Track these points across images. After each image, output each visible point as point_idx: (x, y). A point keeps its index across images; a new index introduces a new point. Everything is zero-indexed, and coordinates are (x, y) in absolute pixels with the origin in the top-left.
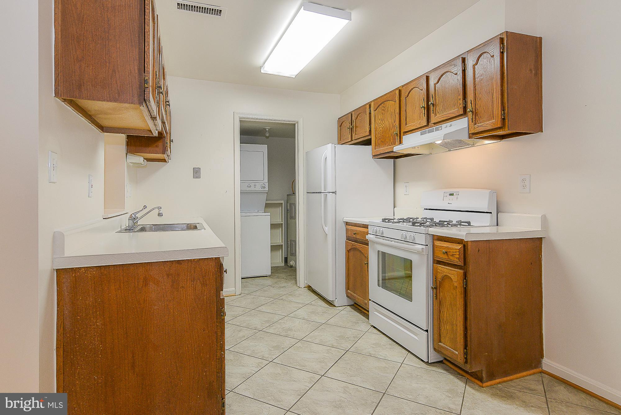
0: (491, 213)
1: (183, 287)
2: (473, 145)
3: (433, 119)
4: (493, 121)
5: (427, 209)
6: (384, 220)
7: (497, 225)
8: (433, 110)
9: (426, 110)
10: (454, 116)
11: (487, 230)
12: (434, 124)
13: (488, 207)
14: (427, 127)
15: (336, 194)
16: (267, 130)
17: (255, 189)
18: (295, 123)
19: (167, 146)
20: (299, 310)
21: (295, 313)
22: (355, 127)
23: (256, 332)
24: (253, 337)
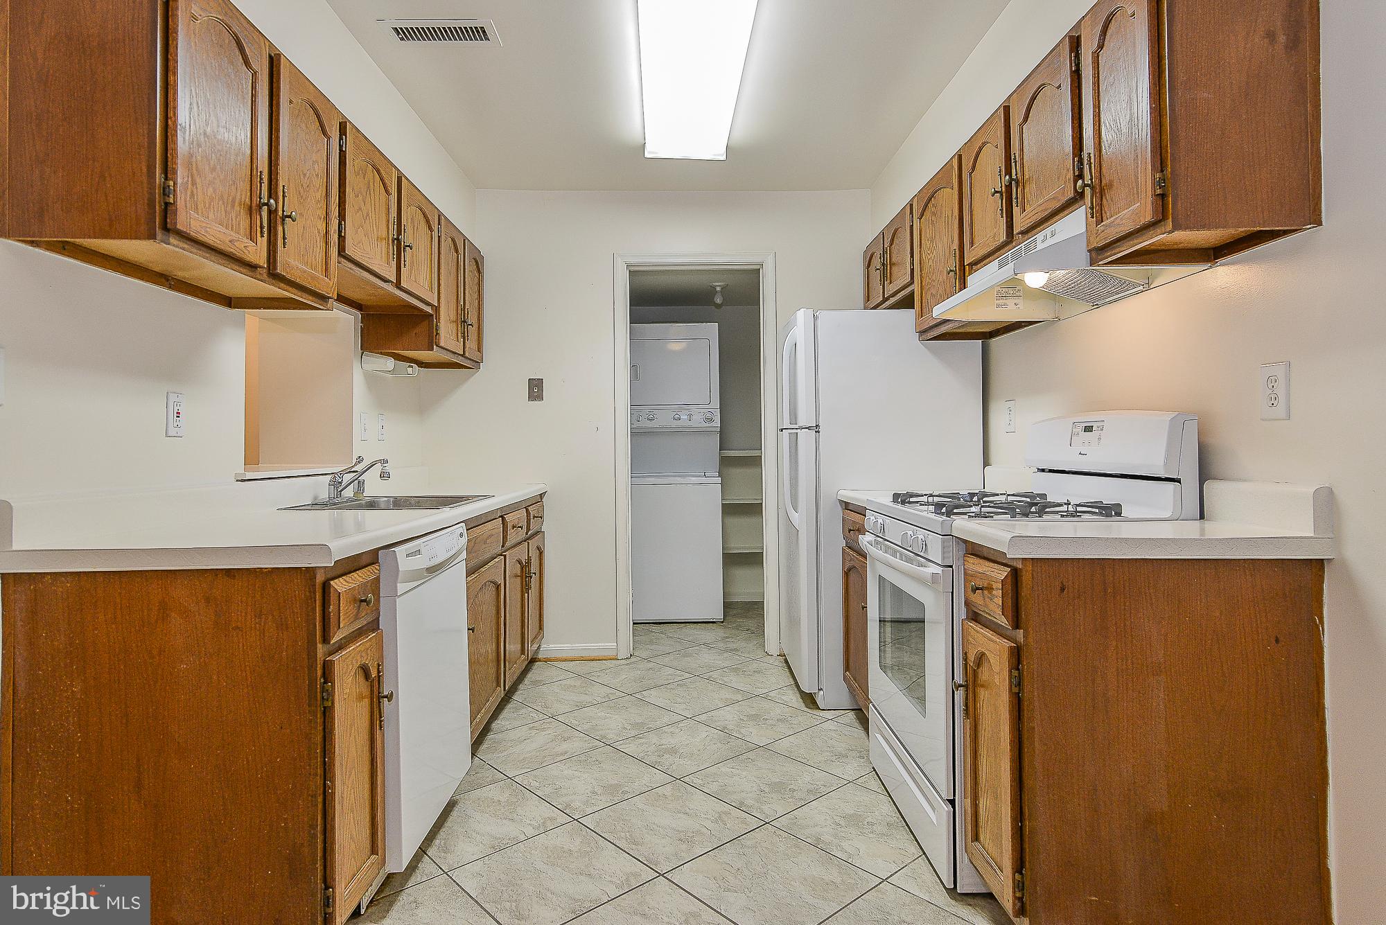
0: (1179, 481)
1: (237, 628)
2: (1148, 286)
3: (1020, 224)
4: (1139, 204)
5: (1043, 470)
6: (896, 497)
7: (1202, 517)
8: (1017, 198)
9: (1004, 200)
10: (1058, 205)
11: (1166, 531)
12: (1023, 233)
13: (1166, 464)
14: (1010, 246)
15: (819, 432)
16: (718, 289)
17: (690, 423)
18: (758, 267)
19: (437, 334)
20: (728, 708)
21: (712, 713)
22: (889, 266)
23: (597, 748)
24: (583, 757)
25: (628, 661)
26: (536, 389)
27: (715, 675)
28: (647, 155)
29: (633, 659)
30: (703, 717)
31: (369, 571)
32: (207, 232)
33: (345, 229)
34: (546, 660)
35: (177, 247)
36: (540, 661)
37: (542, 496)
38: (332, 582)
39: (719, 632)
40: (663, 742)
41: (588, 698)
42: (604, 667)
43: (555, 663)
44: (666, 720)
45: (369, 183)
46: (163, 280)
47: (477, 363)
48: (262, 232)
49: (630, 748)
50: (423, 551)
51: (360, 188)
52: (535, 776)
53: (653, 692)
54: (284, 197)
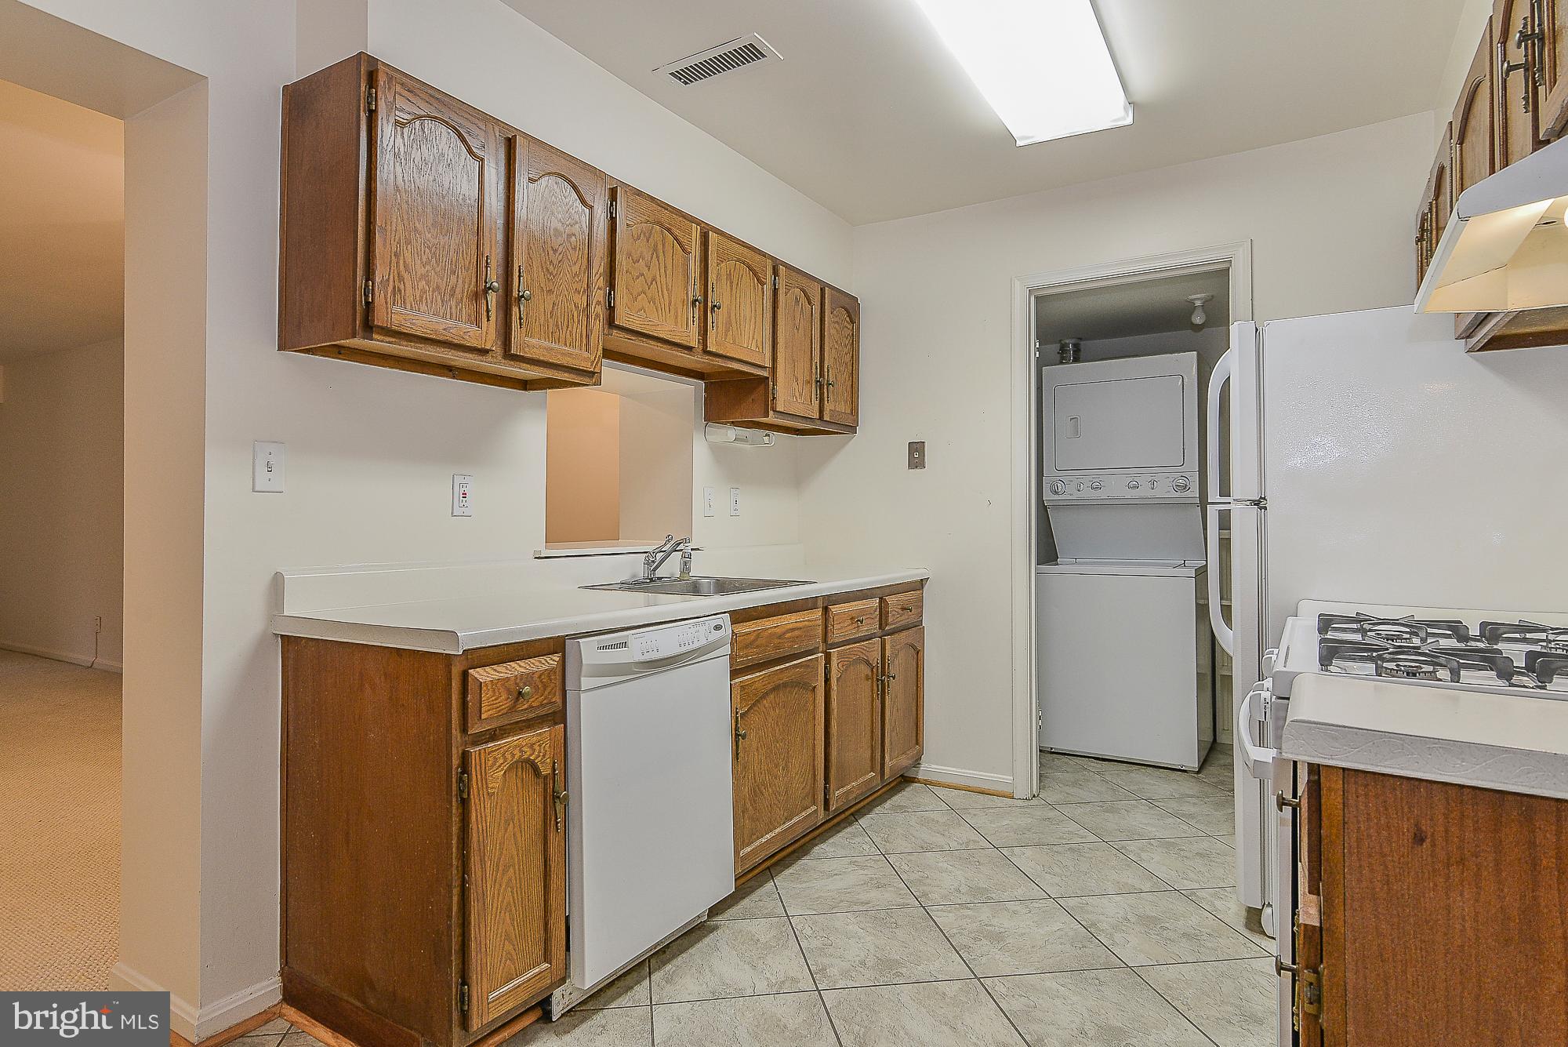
8: (1540, 70)
15: (1266, 508)
16: (1198, 303)
17: (1150, 493)
18: (1224, 266)
19: (774, 398)
20: (1118, 898)
21: (1090, 900)
22: (1434, 232)
23: (904, 906)
24: (883, 914)
25: (1026, 803)
26: (916, 454)
27: (1132, 846)
28: (1019, 143)
29: (1035, 802)
30: (1072, 902)
31: (540, 662)
32: (413, 324)
33: (614, 299)
34: (926, 783)
35: (382, 341)
36: (919, 782)
37: (922, 583)
38: (471, 671)
39: (1187, 786)
40: (995, 921)
41: (940, 840)
42: (990, 804)
43: (935, 789)
44: (1019, 893)
45: (656, 246)
46: (446, 372)
47: (852, 429)
48: (488, 317)
49: (944, 919)
50: (629, 644)
51: (642, 253)
52: (815, 923)
53: (1028, 851)
54: (519, 277)
